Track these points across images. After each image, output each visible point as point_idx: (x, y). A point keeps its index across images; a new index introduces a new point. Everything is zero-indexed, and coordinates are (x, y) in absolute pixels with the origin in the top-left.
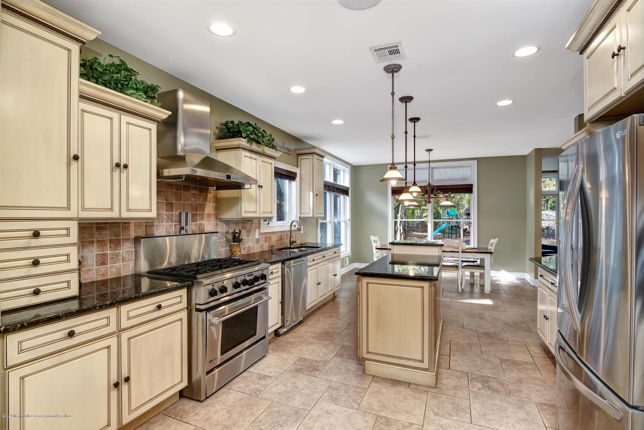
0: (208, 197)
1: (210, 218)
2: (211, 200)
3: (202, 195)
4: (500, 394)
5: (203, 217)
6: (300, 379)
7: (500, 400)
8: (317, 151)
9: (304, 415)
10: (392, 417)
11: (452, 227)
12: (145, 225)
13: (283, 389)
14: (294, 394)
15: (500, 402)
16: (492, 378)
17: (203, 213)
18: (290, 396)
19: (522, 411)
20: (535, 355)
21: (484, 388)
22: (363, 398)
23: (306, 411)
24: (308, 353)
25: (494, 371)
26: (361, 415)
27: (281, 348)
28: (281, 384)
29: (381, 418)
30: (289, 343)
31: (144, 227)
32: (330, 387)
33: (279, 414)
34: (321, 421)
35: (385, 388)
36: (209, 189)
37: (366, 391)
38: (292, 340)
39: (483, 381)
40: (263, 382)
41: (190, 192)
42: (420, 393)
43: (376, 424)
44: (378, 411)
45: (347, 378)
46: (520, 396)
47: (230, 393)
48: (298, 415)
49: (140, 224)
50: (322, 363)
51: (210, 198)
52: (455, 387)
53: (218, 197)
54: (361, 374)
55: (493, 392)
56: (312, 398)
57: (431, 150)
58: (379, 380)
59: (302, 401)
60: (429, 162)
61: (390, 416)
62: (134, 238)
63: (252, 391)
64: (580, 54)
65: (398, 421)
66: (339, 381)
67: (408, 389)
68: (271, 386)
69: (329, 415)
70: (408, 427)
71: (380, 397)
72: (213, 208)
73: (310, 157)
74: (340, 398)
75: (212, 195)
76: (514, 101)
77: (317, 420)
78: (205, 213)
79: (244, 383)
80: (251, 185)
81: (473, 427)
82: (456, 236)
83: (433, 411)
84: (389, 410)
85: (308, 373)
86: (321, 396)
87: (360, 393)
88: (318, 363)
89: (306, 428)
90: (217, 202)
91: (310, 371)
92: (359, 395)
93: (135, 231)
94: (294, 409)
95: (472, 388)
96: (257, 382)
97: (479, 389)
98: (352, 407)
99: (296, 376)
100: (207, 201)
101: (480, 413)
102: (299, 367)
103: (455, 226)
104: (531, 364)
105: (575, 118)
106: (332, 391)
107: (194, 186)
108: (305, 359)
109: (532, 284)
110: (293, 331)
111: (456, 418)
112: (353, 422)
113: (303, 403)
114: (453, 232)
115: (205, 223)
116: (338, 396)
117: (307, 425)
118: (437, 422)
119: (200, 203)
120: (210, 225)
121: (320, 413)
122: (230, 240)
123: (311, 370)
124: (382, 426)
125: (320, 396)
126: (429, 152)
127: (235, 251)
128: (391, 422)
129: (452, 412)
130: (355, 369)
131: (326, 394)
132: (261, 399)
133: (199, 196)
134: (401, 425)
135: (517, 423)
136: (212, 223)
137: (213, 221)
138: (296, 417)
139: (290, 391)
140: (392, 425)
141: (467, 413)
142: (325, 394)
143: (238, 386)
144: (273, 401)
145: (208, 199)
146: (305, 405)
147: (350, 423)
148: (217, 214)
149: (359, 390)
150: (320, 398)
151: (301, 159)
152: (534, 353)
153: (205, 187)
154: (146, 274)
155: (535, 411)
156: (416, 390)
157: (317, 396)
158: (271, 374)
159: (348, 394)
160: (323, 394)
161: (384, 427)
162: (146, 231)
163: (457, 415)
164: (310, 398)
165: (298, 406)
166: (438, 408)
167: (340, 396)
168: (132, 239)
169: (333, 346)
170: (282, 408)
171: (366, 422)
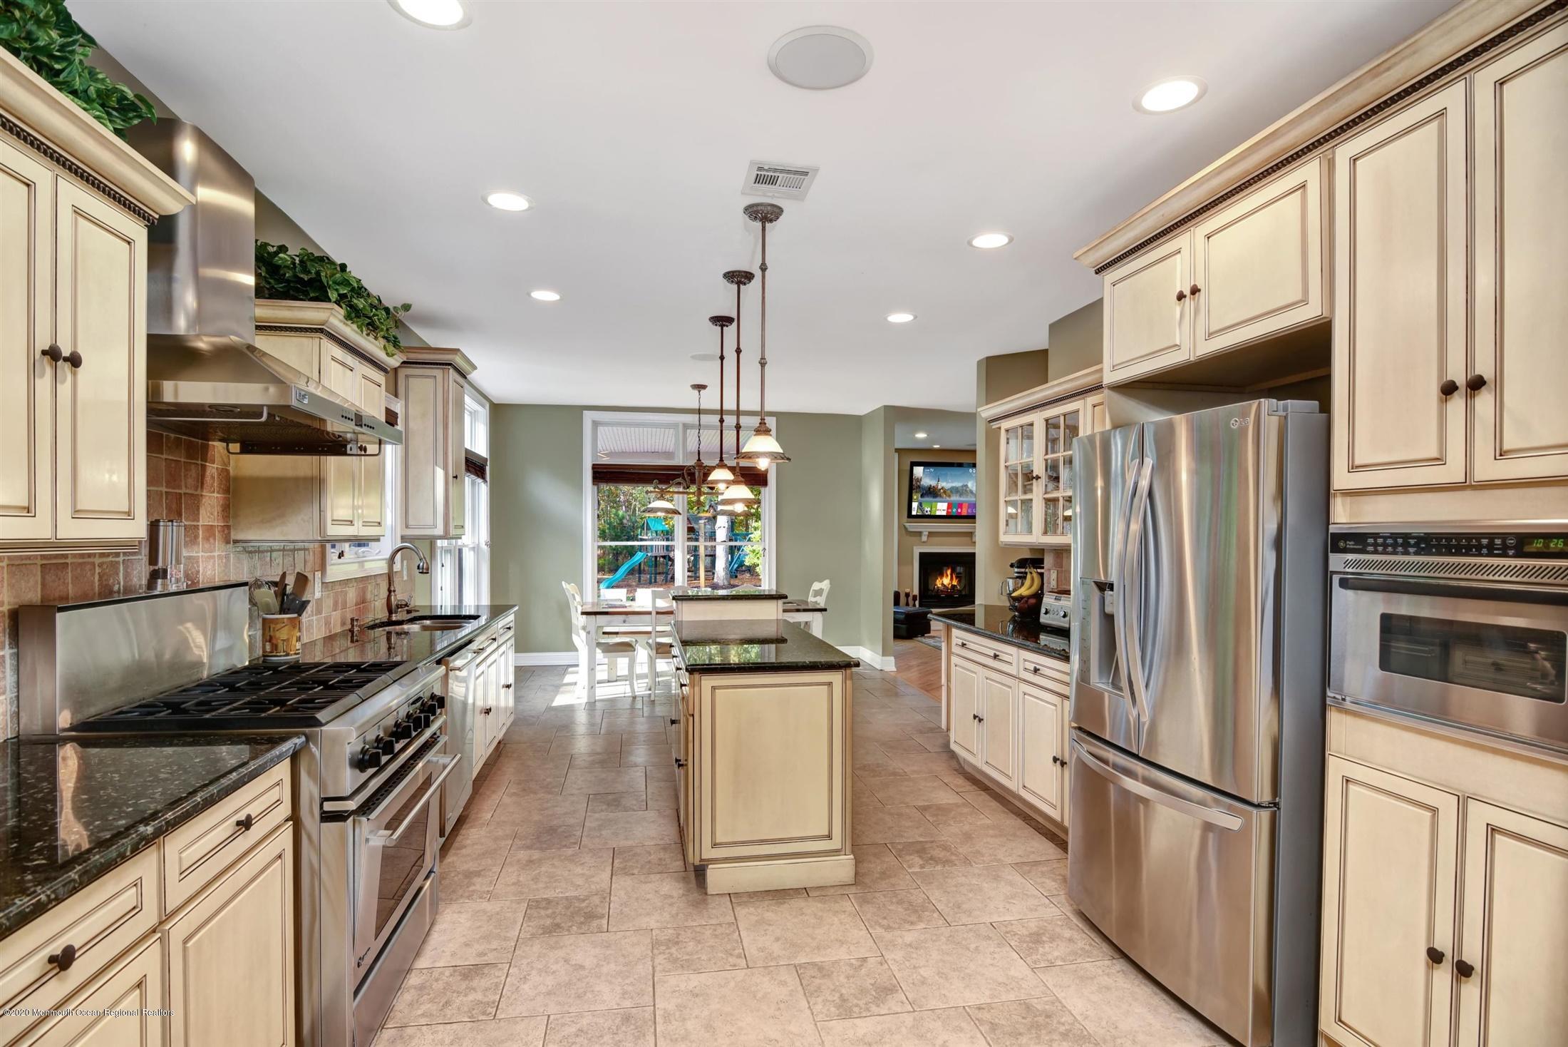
0: (208, 473)
1: (211, 540)
2: (214, 482)
3: (193, 466)
4: (955, 865)
5: (196, 537)
6: (573, 947)
7: (963, 875)
8: (458, 360)
9: (648, 1015)
10: (823, 960)
11: (656, 557)
12: (41, 565)
13: (550, 981)
14: (588, 983)
15: (964, 878)
16: (926, 842)
17: (195, 523)
18: (581, 991)
19: (1003, 883)
20: (961, 790)
21: (927, 861)
22: (741, 942)
23: (645, 1008)
24: (541, 885)
25: (921, 829)
26: (763, 976)
27: (460, 892)
28: (534, 972)
29: (805, 968)
30: (469, 875)
31: (39, 573)
32: (655, 944)
33: (589, 1036)
34: (694, 1015)
35: (767, 911)
36: (211, 448)
37: (738, 928)
38: (472, 866)
39: (918, 852)
40: (480, 982)
41: (164, 456)
42: (836, 902)
43: (804, 983)
44: (789, 958)
45: (677, 914)
46: (984, 861)
47: (411, 1037)
48: (633, 1022)
49: (28, 562)
50: (596, 900)
51: (213, 477)
52: (884, 873)
53: (232, 473)
54: (700, 897)
55: (944, 866)
56: (636, 976)
57: (704, 387)
58: (744, 899)
59: (618, 989)
60: (699, 412)
61: (817, 959)
62: (9, 610)
63: (470, 1011)
64: (1097, 273)
65: (836, 962)
66: (665, 924)
67: (810, 899)
68: (513, 985)
69: (701, 998)
70: (862, 965)
71: (772, 931)
72: (220, 509)
73: (438, 372)
74: (696, 957)
75: (215, 466)
76: (916, 317)
77: (687, 1017)
78: (201, 523)
79: (431, 1001)
80: (380, 444)
81: (957, 931)
82: (666, 577)
83: (881, 926)
84: (807, 949)
85: (579, 928)
86: (653, 968)
87: (728, 935)
88: (587, 902)
89: (674, 1041)
90: (227, 491)
91: (582, 923)
92: (729, 940)
93: (11, 586)
94: (614, 1014)
95: (910, 867)
96: (464, 986)
97: (922, 867)
98: (735, 966)
99: (557, 942)
100: (205, 486)
101: (951, 905)
102: (548, 922)
103: (664, 557)
104: (964, 805)
105: (978, 362)
106: (667, 949)
107: (173, 435)
108: (548, 901)
109: (878, 667)
110: (456, 845)
111: (922, 925)
112: (759, 995)
113: (623, 994)
114: (660, 569)
115: (201, 554)
116: (688, 954)
117: (671, 1033)
118: (900, 940)
119: (188, 491)
120: (212, 561)
121: (679, 1000)
122: (267, 605)
123: (582, 919)
124: (817, 981)
125: (651, 968)
126: (699, 392)
127: (287, 640)
128: (827, 967)
129: (910, 916)
130: (681, 892)
131: (660, 959)
132: (513, 1020)
133: (186, 470)
134: (847, 967)
135: (1010, 903)
136: (216, 554)
137: (219, 550)
138: (632, 1027)
139: (570, 980)
140: (832, 972)
141: (934, 912)
142: (657, 961)
143: (420, 1012)
144: (549, 1016)
145: (208, 479)
146: (632, 998)
147: (755, 997)
148: (228, 527)
149: (720, 930)
150: (654, 972)
151: (407, 376)
152: (957, 786)
153: (200, 441)
154: (74, 733)
155: (1018, 878)
156: (827, 898)
157: (643, 969)
158: (486, 958)
159: (707, 944)
160: (653, 960)
161: (821, 981)
162: (43, 585)
163: (920, 919)
164: (632, 979)
165: (618, 1004)
166: (885, 918)
167: (692, 954)
168: (4, 616)
169: (590, 855)
170: (585, 1022)
171: (783, 983)
